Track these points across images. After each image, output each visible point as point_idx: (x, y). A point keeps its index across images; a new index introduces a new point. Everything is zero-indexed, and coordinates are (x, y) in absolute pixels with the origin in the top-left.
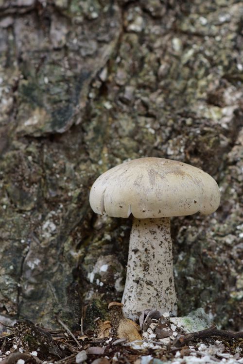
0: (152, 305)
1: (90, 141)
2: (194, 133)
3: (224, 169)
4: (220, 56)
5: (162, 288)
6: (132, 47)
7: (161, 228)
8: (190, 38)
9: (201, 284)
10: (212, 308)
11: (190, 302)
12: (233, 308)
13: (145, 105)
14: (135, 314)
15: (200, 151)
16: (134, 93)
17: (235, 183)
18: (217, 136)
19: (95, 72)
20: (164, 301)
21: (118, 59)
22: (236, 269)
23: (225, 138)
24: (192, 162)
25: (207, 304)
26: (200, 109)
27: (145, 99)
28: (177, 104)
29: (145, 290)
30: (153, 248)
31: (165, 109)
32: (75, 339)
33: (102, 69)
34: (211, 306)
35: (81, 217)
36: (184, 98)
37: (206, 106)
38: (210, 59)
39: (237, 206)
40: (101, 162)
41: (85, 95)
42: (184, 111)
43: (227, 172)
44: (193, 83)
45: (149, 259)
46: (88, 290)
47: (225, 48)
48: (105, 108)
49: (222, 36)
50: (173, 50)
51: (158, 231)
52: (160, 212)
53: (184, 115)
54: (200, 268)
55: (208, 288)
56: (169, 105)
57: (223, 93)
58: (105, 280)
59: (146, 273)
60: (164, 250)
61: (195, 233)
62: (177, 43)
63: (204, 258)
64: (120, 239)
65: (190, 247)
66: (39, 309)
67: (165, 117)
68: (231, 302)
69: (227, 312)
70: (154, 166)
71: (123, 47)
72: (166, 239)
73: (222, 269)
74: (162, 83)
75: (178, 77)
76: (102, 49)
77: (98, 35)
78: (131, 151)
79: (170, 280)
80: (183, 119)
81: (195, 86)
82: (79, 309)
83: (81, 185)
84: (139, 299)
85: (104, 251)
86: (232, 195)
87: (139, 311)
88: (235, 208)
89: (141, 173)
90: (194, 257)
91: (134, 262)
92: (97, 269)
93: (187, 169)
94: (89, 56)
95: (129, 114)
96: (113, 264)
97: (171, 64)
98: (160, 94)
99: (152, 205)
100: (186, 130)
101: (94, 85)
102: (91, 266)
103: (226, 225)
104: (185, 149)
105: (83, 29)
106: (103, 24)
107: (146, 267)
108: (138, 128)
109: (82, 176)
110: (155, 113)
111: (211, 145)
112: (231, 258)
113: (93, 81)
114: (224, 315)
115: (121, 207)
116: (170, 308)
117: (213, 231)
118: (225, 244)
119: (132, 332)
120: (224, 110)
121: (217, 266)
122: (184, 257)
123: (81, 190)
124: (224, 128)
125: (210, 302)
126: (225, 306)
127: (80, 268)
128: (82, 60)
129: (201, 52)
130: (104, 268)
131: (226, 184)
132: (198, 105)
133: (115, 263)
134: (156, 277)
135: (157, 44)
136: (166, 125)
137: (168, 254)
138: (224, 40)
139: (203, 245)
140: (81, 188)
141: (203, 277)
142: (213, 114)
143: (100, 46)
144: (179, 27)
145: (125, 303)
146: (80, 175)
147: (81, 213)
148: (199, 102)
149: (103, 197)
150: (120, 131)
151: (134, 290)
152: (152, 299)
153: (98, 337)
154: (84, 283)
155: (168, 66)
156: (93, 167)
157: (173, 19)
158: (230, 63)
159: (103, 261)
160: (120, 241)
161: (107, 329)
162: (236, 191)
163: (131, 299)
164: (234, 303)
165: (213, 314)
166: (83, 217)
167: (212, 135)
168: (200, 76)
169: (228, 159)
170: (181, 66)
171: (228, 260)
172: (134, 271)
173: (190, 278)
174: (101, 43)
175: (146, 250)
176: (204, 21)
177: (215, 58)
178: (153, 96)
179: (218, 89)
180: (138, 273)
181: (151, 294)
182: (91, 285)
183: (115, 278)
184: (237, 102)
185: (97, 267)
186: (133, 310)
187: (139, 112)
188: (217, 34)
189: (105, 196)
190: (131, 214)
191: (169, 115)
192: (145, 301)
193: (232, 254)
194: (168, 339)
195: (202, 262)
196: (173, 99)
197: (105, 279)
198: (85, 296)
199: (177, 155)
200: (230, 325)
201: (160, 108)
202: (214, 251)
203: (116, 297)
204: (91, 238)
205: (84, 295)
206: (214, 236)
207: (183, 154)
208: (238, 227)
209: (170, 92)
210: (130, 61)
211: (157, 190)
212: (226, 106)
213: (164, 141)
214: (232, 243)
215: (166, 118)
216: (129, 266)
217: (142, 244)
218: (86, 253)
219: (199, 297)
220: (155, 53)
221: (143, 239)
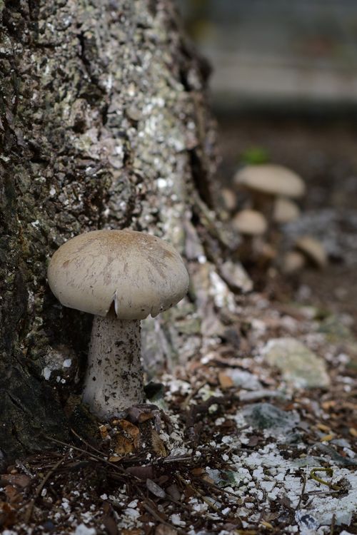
8: (44, 52)
13: (34, 149)
14: (123, 411)
15: (99, 197)
27: (32, 141)
28: (57, 140)
29: (132, 384)
30: (136, 337)
37: (75, 136)
42: (66, 148)
44: (58, 109)
45: (133, 350)
47: (71, 57)
49: (68, 43)
57: (85, 116)
58: (68, 376)
59: (131, 365)
70: (145, 251)
85: (47, 339)
87: (127, 408)
89: (144, 264)
91: (117, 355)
92: (56, 365)
96: (74, 357)
99: (168, 301)
104: (84, 197)
107: (130, 359)
108: (32, 180)
110: (48, 158)
111: (108, 188)
115: (143, 310)
130: (67, 364)
134: (138, 366)
138: (69, 47)
142: (83, 143)
145: (106, 400)
148: (68, 132)
150: (20, 187)
151: (119, 386)
157: (27, 31)
163: (117, 395)
167: (107, 176)
168: (60, 99)
172: (115, 365)
175: (130, 341)
176: (52, 28)
178: (36, 135)
180: (123, 366)
181: (136, 386)
182: (45, 382)
185: (58, 363)
186: (120, 407)
189: (119, 299)
192: (133, 396)
199: (73, 204)
207: (82, 203)
211: (170, 283)
216: (107, 360)
217: (126, 335)
218: (31, 346)
221: (127, 330)
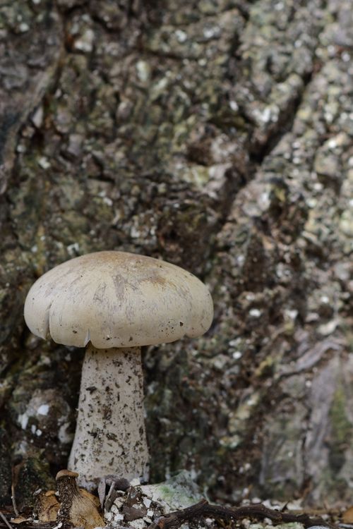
0: (116, 468)
1: (19, 217)
2: (171, 207)
3: (212, 257)
4: (205, 89)
5: (129, 444)
6: (78, 74)
7: (128, 357)
8: (162, 62)
9: (179, 428)
10: (195, 463)
11: (164, 454)
12: (225, 461)
13: (98, 163)
14: (91, 481)
15: (179, 234)
16: (82, 145)
17: (227, 279)
18: (204, 211)
19: (26, 113)
20: (132, 462)
21: (58, 93)
22: (228, 403)
23: (212, 212)
24: (168, 249)
25: (189, 457)
26: (177, 168)
27: (98, 154)
28: (145, 161)
29: (106, 447)
30: (117, 386)
31: (127, 169)
32: (7, 523)
33: (35, 109)
34: (193, 460)
35: (8, 331)
36: (154, 151)
37: (185, 165)
38: (191, 93)
39: (230, 311)
40: (35, 249)
41: (12, 149)
42: (155, 172)
43: (215, 261)
44: (166, 130)
45: (111, 402)
46: (19, 439)
47: (212, 77)
48: (40, 167)
49: (208, 59)
50: (138, 79)
51: (125, 361)
52: (131, 339)
53: (155, 178)
54: (178, 405)
55: (190, 434)
56: (133, 162)
57: (210, 145)
58: (45, 427)
59: (108, 422)
60: (133, 389)
61: (171, 353)
62: (142, 68)
63: (185, 390)
64: (64, 364)
65: (164, 374)
67: (127, 181)
68: (221, 453)
69: (216, 467)
70: (121, 270)
71: (64, 75)
72: (135, 373)
73: (209, 406)
74: (123, 129)
75: (144, 120)
76: (35, 79)
77: (28, 57)
78: (79, 231)
79: (141, 431)
80: (153, 184)
81: (169, 133)
82: (8, 473)
83: (8, 285)
84: (97, 460)
85: (41, 381)
86: (223, 295)
87: (96, 477)
88: (227, 315)
89: (102, 281)
90: (170, 389)
91: (89, 405)
92: (32, 410)
93: (167, 272)
94: (16, 89)
95: (75, 176)
96: (56, 405)
97: (134, 100)
98: (119, 146)
99: (120, 330)
100: (160, 202)
101: (25, 134)
102: (23, 404)
103: (214, 340)
104: (158, 230)
105: (7, 48)
106: (36, 41)
107: (107, 414)
108: (88, 199)
109: (8, 271)
110: (112, 176)
111: (195, 225)
112: (222, 388)
113: (23, 127)
114: (211, 472)
115: (76, 332)
116: (141, 471)
117: (196, 348)
118: (214, 369)
119: (91, 513)
120: (212, 171)
121: (201, 401)
122: (155, 389)
123: (8, 291)
124: (213, 199)
125: (193, 455)
126: (213, 458)
127: (6, 407)
128: (6, 94)
129: (178, 83)
130: (43, 410)
131: (215, 280)
132: (174, 162)
133: (59, 402)
134: (122, 427)
135: (115, 70)
136: (129, 194)
137: (138, 394)
138: (210, 64)
139: (182, 371)
140: (6, 289)
141: (183, 417)
142: (195, 176)
143: (32, 74)
144: (145, 45)
145: (75, 463)
146: (6, 269)
147: (7, 325)
148: (175, 158)
149: (48, 314)
150: (62, 201)
151: (89, 446)
152: (116, 460)
153: (40, 518)
154: (13, 428)
155: (131, 104)
156: (24, 255)
157: (137, 33)
158: (219, 99)
159: (41, 398)
160: (64, 367)
161: (52, 507)
162: (228, 289)
163: (85, 458)
164: (226, 454)
165: (196, 471)
166: (11, 332)
167: (197, 211)
168: (176, 119)
169: (216, 242)
170: (149, 103)
171: (217, 392)
172: (88, 418)
173: (165, 420)
174: (33, 69)
175: (108, 389)
176: (182, 36)
177: (198, 91)
178: (110, 149)
179: (203, 139)
180: (97, 421)
181: (114, 452)
182: (22, 432)
183: (59, 424)
184: (230, 158)
185: (33, 408)
186: (88, 475)
187: (90, 173)
188: (201, 56)
189: (51, 314)
190: (90, 343)
191: (133, 178)
192: (106, 463)
193: (223, 382)
194: (141, 521)
195: (181, 395)
196: (139, 154)
197: (44, 425)
198: (15, 448)
199: (145, 238)
200: (219, 485)
201: (121, 168)
202: (198, 380)
203: (60, 451)
204: (21, 361)
205: (13, 447)
206: (197, 356)
207: (154, 238)
208: (232, 343)
209: (134, 142)
210: (77, 97)
211: (127, 307)
212: (214, 163)
213: (126, 217)
214: (224, 367)
215: (130, 183)
216: (82, 410)
217: (102, 381)
218: (15, 383)
219: (177, 448)
220: (112, 85)
221: (103, 373)
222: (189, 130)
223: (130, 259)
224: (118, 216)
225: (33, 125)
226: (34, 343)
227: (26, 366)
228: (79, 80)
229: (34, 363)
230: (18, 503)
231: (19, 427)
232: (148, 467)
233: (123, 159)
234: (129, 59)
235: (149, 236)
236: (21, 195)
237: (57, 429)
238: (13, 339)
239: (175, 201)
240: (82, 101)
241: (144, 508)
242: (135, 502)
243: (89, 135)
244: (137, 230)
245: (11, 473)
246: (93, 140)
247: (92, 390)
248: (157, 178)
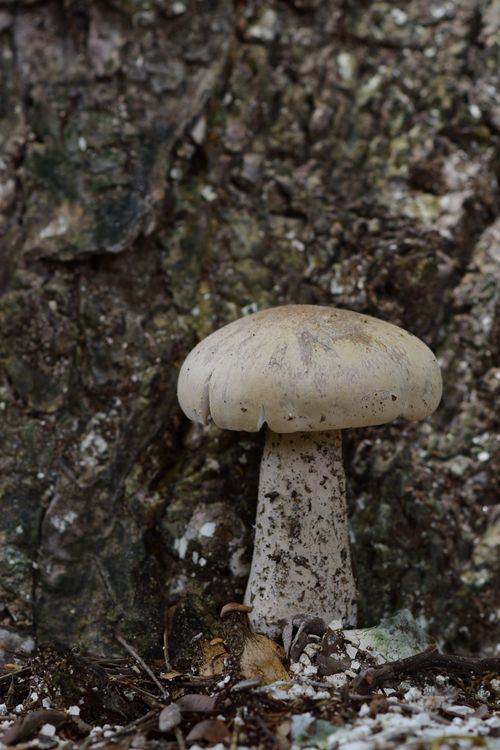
0: (308, 605)
1: (173, 268)
2: (386, 249)
3: (446, 321)
4: (434, 89)
5: (326, 571)
6: (255, 72)
7: (323, 449)
8: (372, 53)
9: (402, 557)
10: (425, 607)
11: (380, 594)
12: (468, 605)
13: (284, 192)
14: (273, 624)
15: (397, 286)
16: (261, 168)
17: (468, 350)
18: (432, 255)
19: (183, 125)
20: (331, 597)
21: (228, 98)
22: (472, 524)
23: (446, 258)
24: (382, 308)
25: (416, 598)
26: (394, 198)
27: (284, 180)
28: (349, 189)
29: (294, 577)
30: (308, 490)
31: (324, 200)
32: (154, 678)
33: (195, 120)
34: (422, 603)
35: (159, 424)
36: (362, 176)
37: (406, 194)
38: (414, 95)
39: (473, 396)
40: (196, 312)
41: (163, 174)
42: (364, 204)
43: (451, 327)
44: (379, 145)
45: (300, 513)
46: (175, 573)
47: (443, 73)
48: (203, 199)
49: (438, 49)
50: (339, 77)
51: (318, 456)
52: (323, 419)
53: (364, 212)
54: (399, 526)
55: (417, 566)
56: (333, 192)
57: (441, 165)
58: (210, 554)
59: (295, 540)
60: (330, 495)
61: (389, 454)
62: (345, 61)
63: (409, 504)
64: (238, 468)
65: (380, 481)
66: (75, 614)
67: (325, 217)
68: (463, 593)
69: (455, 613)
70: (309, 326)
71: (236, 72)
72: (334, 472)
73: (444, 527)
74: (318, 146)
75: (348, 134)
76: (195, 78)
77: (185, 49)
78: (258, 287)
79: (343, 555)
80: (361, 220)
81: (384, 151)
82: (159, 615)
83: (158, 360)
84: (282, 594)
85: (205, 493)
86: (462, 374)
87: (280, 618)
88: (469, 401)
89: (283, 340)
90: (387, 502)
91: (270, 518)
92: (192, 531)
93: (375, 329)
94: (168, 93)
95: (252, 211)
96: (225, 522)
97: (335, 108)
98: (314, 169)
99: (307, 406)
100: (369, 243)
101: (181, 153)
102: (180, 523)
103: (450, 436)
104: (367, 282)
105: (155, 36)
106: (196, 27)
107: (294, 529)
108: (270, 241)
109: (159, 341)
110: (304, 209)
111: (420, 273)
112: (462, 502)
113: (179, 144)
114: (449, 620)
115: (244, 410)
116: (344, 610)
117: (425, 448)
118: (451, 476)
119: (270, 663)
120: (445, 201)
121: (433, 520)
122: (367, 504)
123: (158, 369)
124: (445, 239)
125: (422, 594)
126: (451, 601)
127: (157, 528)
128: (154, 100)
129: (395, 81)
130: (208, 530)
131: (450, 353)
132: (391, 190)
133: (229, 518)
134: (315, 548)
135: (307, 65)
136: (327, 234)
137: (337, 502)
138: (441, 55)
139: (405, 478)
140: (157, 366)
141: (407, 543)
142: (421, 208)
143: (191, 72)
144: (349, 31)
145: (251, 601)
146: (155, 339)
147: (157, 416)
148: (393, 185)
149: (207, 389)
150: (234, 246)
151: (270, 576)
152: (308, 593)
153: (201, 673)
154: (167, 558)
155: (330, 111)
156: (181, 320)
157: (337, 14)
158: (455, 103)
159: (204, 514)
160: (238, 473)
161: (217, 657)
162: (470, 366)
163: (265, 593)
164: (469, 594)
165: (428, 618)
166: (163, 426)
167: (422, 254)
168: (393, 132)
169: (452, 300)
170: (355, 110)
171: (455, 507)
172: (269, 537)
173: (381, 546)
174: (192, 65)
175: (294, 494)
176: (400, 17)
177: (424, 93)
178: (300, 174)
179: (431, 157)
180: (280, 540)
181: (306, 583)
182: (180, 562)
183: (230, 549)
184: (470, 184)
185: (194, 528)
186: (269, 616)
187: (272, 207)
188: (428, 44)
189: (211, 387)
190: (265, 423)
191: (334, 212)
192: (293, 599)
193: (463, 494)
194: (343, 675)
195: (404, 512)
196: (340, 180)
197: (209, 552)
198: (170, 585)
199: (350, 295)
200: (461, 638)
201: (316, 198)
202: (427, 490)
203: (232, 587)
204: (178, 466)
205: (167, 584)
206: (427, 459)
207: (363, 293)
208: (476, 440)
209: (334, 164)
210: (253, 102)
211: (316, 375)
212: (448, 191)
213: (323, 266)
214: (464, 473)
215: (328, 219)
216: (260, 527)
217: (286, 483)
218: (170, 498)
219: (399, 585)
220: (303, 85)
221: (288, 473)
222: (413, 144)
223: (323, 312)
224: (313, 265)
225: (192, 142)
226: (197, 440)
227: (186, 473)
228: (256, 80)
229: (197, 469)
230: (172, 655)
231: (175, 556)
232: (355, 605)
233: (318, 186)
234: (326, 51)
235: (356, 290)
236: (176, 239)
237: (228, 556)
238: (166, 435)
239: (391, 241)
240: (260, 108)
241: (348, 659)
242: (335, 650)
243: (272, 154)
244: (339, 284)
245: (163, 616)
246: (277, 161)
247: (273, 497)
248: (367, 212)
